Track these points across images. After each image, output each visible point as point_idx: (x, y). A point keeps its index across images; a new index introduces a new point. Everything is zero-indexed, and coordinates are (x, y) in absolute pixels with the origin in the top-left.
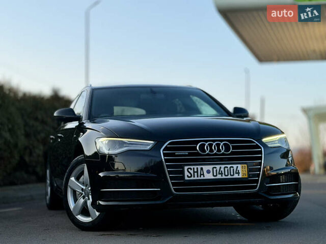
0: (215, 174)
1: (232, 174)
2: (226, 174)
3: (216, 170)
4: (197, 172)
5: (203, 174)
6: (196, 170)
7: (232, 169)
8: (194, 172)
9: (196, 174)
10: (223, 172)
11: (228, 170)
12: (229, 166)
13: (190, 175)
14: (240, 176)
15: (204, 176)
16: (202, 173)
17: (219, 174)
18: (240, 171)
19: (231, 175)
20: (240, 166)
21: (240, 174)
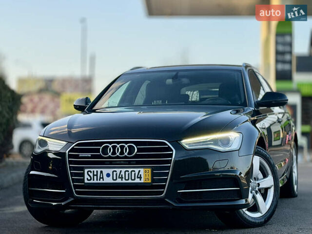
0: (115, 178)
1: (133, 178)
2: (127, 178)
3: (116, 174)
4: (97, 175)
5: (103, 178)
6: (95, 174)
7: (133, 173)
8: (94, 175)
9: (95, 177)
10: (123, 176)
11: (129, 174)
12: (130, 170)
13: (89, 178)
14: (142, 181)
15: (103, 180)
16: (101, 177)
17: (119, 178)
18: (143, 175)
19: (131, 179)
20: (142, 170)
21: (142, 179)
